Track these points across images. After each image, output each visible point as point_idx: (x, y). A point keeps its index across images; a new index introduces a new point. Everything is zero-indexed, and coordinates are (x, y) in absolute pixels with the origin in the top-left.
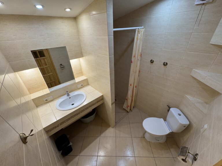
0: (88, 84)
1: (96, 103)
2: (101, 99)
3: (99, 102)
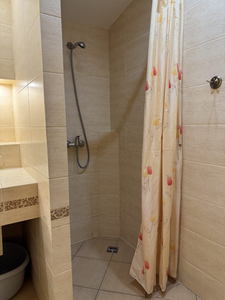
1: (4, 207)
2: (29, 199)
3: (20, 207)
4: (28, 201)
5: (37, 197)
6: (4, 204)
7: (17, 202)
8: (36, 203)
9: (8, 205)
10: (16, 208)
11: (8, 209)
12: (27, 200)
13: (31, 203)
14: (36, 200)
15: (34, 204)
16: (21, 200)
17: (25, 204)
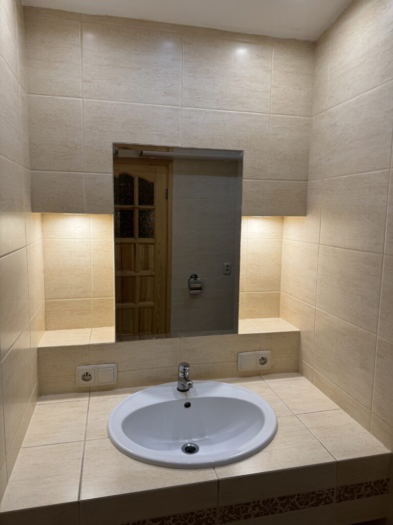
0: (296, 369)
1: (335, 495)
2: (375, 483)
3: (359, 497)
4: (373, 486)
5: (388, 479)
6: (335, 491)
7: (356, 488)
8: (385, 490)
9: (342, 493)
10: (352, 498)
11: (340, 501)
12: (372, 484)
13: (376, 491)
14: (386, 484)
15: (382, 493)
16: (362, 484)
17: (368, 492)
